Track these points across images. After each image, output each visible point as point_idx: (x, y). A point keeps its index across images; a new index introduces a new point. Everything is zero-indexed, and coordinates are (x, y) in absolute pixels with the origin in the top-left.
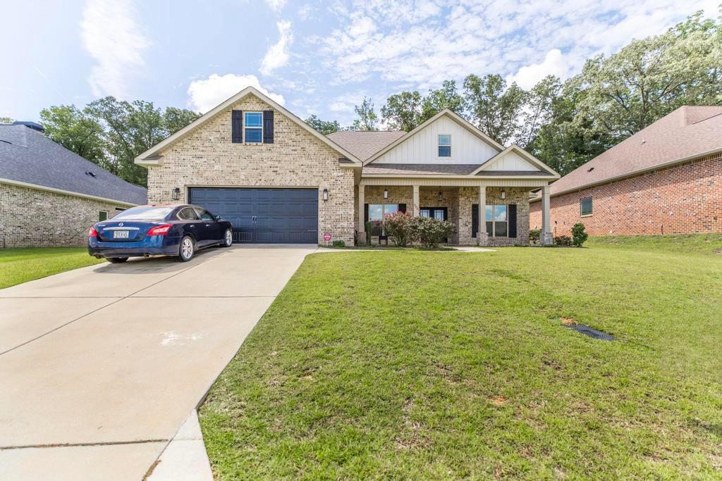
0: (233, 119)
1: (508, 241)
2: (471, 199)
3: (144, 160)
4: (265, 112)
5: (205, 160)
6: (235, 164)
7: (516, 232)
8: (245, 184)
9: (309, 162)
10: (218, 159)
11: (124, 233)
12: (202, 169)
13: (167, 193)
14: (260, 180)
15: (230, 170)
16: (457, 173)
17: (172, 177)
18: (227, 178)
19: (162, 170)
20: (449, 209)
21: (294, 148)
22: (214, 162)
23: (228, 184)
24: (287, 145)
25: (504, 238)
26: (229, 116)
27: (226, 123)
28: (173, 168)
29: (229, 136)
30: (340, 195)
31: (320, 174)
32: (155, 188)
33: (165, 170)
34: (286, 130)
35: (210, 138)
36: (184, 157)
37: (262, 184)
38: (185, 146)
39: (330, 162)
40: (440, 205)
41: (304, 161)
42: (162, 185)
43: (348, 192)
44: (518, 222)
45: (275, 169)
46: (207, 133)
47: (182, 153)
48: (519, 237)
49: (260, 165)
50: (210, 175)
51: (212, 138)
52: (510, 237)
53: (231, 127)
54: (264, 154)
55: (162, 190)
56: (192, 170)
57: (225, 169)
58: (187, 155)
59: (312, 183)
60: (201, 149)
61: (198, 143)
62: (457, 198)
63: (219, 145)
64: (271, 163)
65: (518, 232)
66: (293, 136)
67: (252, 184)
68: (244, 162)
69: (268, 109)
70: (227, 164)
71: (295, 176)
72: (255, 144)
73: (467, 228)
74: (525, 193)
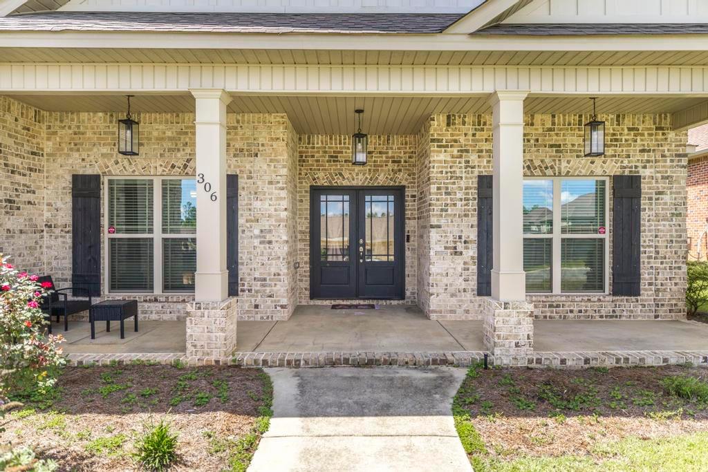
1: (607, 309)
2: (473, 157)
7: (637, 275)
20: (409, 192)
25: (595, 296)
40: (382, 180)
44: (646, 237)
48: (647, 294)
52: (616, 292)
62: (424, 154)
65: (645, 275)
73: (459, 261)
74: (671, 135)
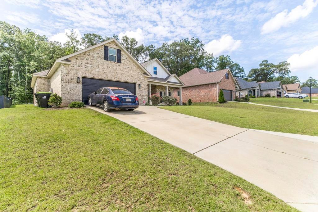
0: (104, 50)
2: (160, 90)
3: (62, 61)
4: (118, 50)
5: (92, 65)
6: (105, 70)
8: (110, 79)
9: (133, 73)
10: (98, 66)
11: (129, 99)
12: (90, 69)
13: (72, 79)
14: (116, 78)
15: (104, 72)
16: (162, 81)
17: (75, 72)
18: (102, 75)
19: (69, 67)
21: (128, 67)
22: (96, 67)
23: (103, 78)
24: (126, 65)
26: (103, 48)
27: (101, 50)
28: (76, 67)
29: (103, 57)
30: (143, 87)
31: (137, 78)
32: (66, 76)
33: (71, 67)
34: (125, 59)
35: (94, 56)
36: (81, 62)
37: (117, 79)
38: (82, 57)
39: (140, 74)
41: (132, 72)
42: (69, 75)
43: (146, 86)
45: (122, 74)
46: (92, 53)
47: (80, 60)
49: (116, 71)
50: (95, 73)
51: (95, 56)
53: (103, 53)
54: (117, 67)
55: (69, 77)
56: (85, 69)
57: (101, 71)
58: (83, 62)
59: (134, 81)
60: (90, 60)
61: (88, 57)
62: (155, 89)
63: (98, 60)
64: (120, 71)
66: (128, 62)
67: (113, 79)
68: (110, 69)
69: (119, 49)
70: (102, 69)
71: (128, 78)
72: (114, 62)
74: (172, 89)
